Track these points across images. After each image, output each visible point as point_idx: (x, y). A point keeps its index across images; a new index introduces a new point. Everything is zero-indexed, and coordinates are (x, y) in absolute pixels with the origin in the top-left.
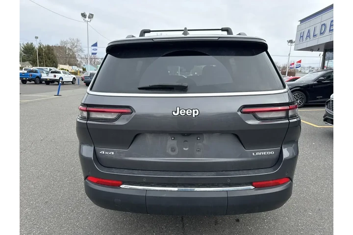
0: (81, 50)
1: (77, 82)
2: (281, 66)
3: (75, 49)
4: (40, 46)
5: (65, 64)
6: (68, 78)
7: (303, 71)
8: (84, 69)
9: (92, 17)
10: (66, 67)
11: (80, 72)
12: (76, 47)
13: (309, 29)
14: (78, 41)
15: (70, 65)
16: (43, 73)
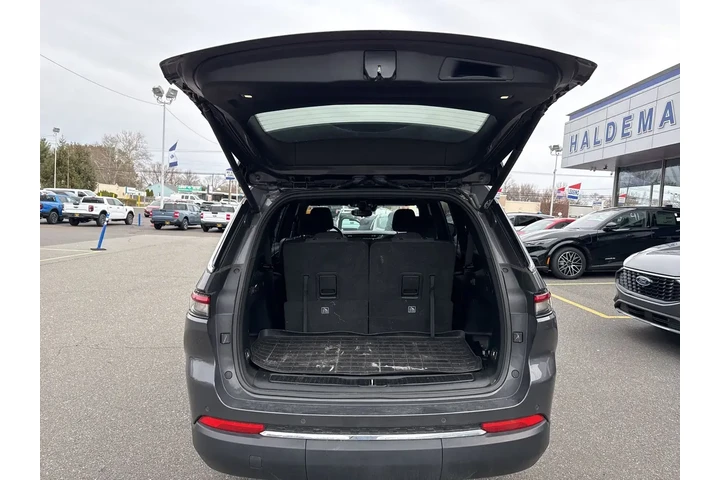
0: (145, 155)
1: (135, 221)
2: (541, 192)
3: (134, 152)
4: (62, 147)
5: (110, 183)
6: (118, 212)
7: (582, 202)
8: (150, 194)
9: (175, 96)
10: (113, 188)
11: (142, 198)
12: (135, 148)
13: (586, 129)
14: (140, 137)
15: (121, 184)
16: (67, 201)
